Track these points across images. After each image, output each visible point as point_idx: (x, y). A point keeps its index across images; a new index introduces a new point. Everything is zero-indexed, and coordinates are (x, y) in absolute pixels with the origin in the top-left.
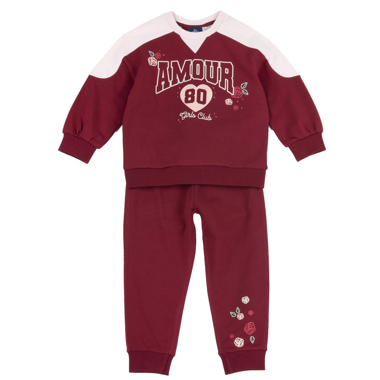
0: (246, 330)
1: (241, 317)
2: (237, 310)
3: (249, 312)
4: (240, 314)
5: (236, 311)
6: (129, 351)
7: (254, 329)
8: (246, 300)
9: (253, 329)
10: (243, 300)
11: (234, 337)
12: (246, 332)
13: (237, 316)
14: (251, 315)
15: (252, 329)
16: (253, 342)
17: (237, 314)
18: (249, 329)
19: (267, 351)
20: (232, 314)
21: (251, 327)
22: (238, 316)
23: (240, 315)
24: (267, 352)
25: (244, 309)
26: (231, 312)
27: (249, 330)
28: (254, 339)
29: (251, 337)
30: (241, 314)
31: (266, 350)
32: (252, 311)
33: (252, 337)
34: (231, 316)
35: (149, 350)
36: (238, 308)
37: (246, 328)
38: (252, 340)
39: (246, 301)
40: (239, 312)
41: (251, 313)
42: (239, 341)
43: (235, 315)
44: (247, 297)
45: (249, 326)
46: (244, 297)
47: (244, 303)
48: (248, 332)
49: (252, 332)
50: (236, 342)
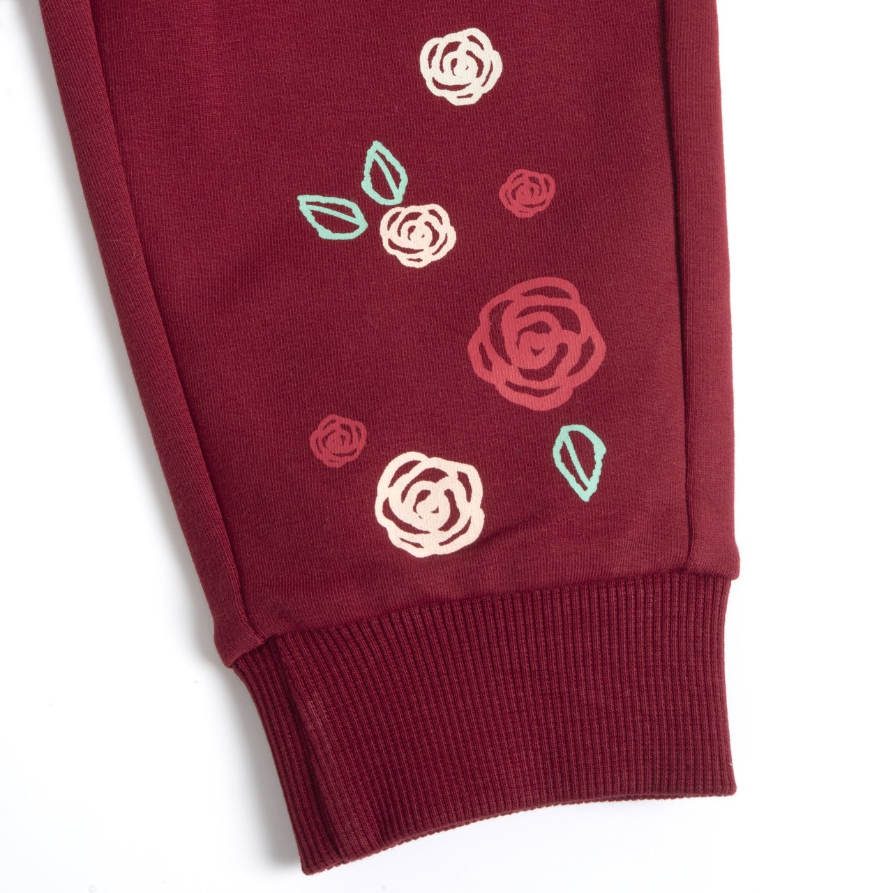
0: (488, 364)
1: (420, 237)
2: (377, 173)
3: (505, 187)
4: (405, 211)
5: (367, 185)
7: (588, 351)
8: (462, 67)
9: (574, 339)
10: (430, 72)
11: (360, 444)
12: (498, 375)
13: (373, 233)
14: (530, 213)
15: (565, 351)
16: (586, 488)
17: (374, 213)
18: (527, 349)
19: (734, 584)
20: (320, 218)
21: (541, 329)
22: (386, 234)
23: (413, 216)
25: (453, 155)
26: (303, 199)
27: (523, 359)
28: (600, 449)
29: (563, 437)
30: (424, 209)
32: (541, 177)
33: (575, 436)
34: (315, 232)
36: (377, 152)
37: (481, 336)
38: (580, 461)
39: (465, 72)
40: (399, 193)
41: (526, 193)
42: (423, 495)
43: (359, 220)
44: (472, 39)
45: (523, 313)
46: (442, 34)
47: (443, 100)
48: (520, 381)
49: (563, 385)
50: (396, 507)
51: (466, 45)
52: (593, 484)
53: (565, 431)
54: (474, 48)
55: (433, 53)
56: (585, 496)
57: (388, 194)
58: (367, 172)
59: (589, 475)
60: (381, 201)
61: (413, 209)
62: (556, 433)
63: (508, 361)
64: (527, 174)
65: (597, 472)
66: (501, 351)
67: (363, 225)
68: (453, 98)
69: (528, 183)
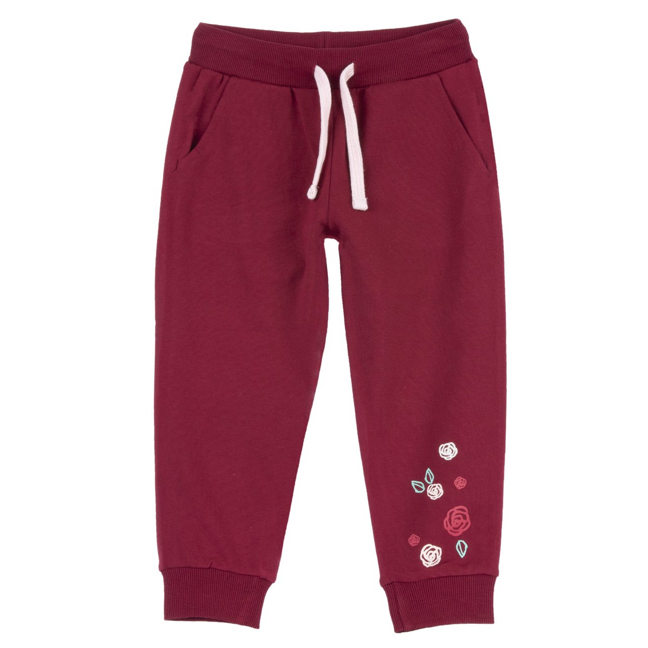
0: (447, 526)
1: (436, 492)
2: (428, 476)
3: (456, 481)
4: (433, 485)
5: (426, 479)
6: (165, 568)
7: (467, 524)
8: (448, 451)
9: (465, 522)
10: (441, 452)
11: (418, 542)
12: (449, 528)
13: (426, 491)
14: (460, 488)
15: (462, 523)
16: (462, 555)
17: (426, 485)
18: (455, 523)
20: (416, 487)
21: (459, 518)
22: (428, 491)
23: (434, 487)
24: (498, 580)
25: (444, 472)
26: (412, 482)
27: (454, 525)
28: (466, 547)
29: (459, 543)
30: (437, 485)
31: (496, 573)
32: (464, 480)
33: (461, 543)
34: (414, 491)
35: (211, 567)
36: (429, 471)
37: (447, 519)
38: (462, 549)
39: (449, 453)
40: (432, 480)
41: (460, 483)
42: (431, 554)
43: (423, 488)
44: (451, 445)
45: (456, 514)
46: (444, 443)
47: (443, 459)
48: (453, 530)
49: (461, 531)
50: (425, 556)
51: (450, 446)
52: (464, 554)
53: (459, 541)
54: (451, 447)
55: (442, 448)
56: (462, 557)
57: (429, 481)
58: (426, 476)
59: (463, 552)
60: (428, 483)
61: (434, 485)
62: (457, 542)
63: (451, 525)
64: (461, 478)
65: (465, 551)
66: (450, 523)
67: (424, 489)
68: (446, 458)
69: (461, 481)
